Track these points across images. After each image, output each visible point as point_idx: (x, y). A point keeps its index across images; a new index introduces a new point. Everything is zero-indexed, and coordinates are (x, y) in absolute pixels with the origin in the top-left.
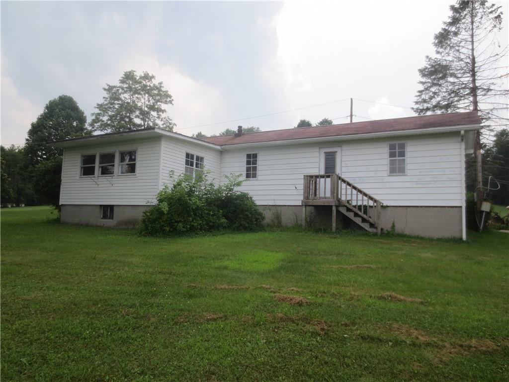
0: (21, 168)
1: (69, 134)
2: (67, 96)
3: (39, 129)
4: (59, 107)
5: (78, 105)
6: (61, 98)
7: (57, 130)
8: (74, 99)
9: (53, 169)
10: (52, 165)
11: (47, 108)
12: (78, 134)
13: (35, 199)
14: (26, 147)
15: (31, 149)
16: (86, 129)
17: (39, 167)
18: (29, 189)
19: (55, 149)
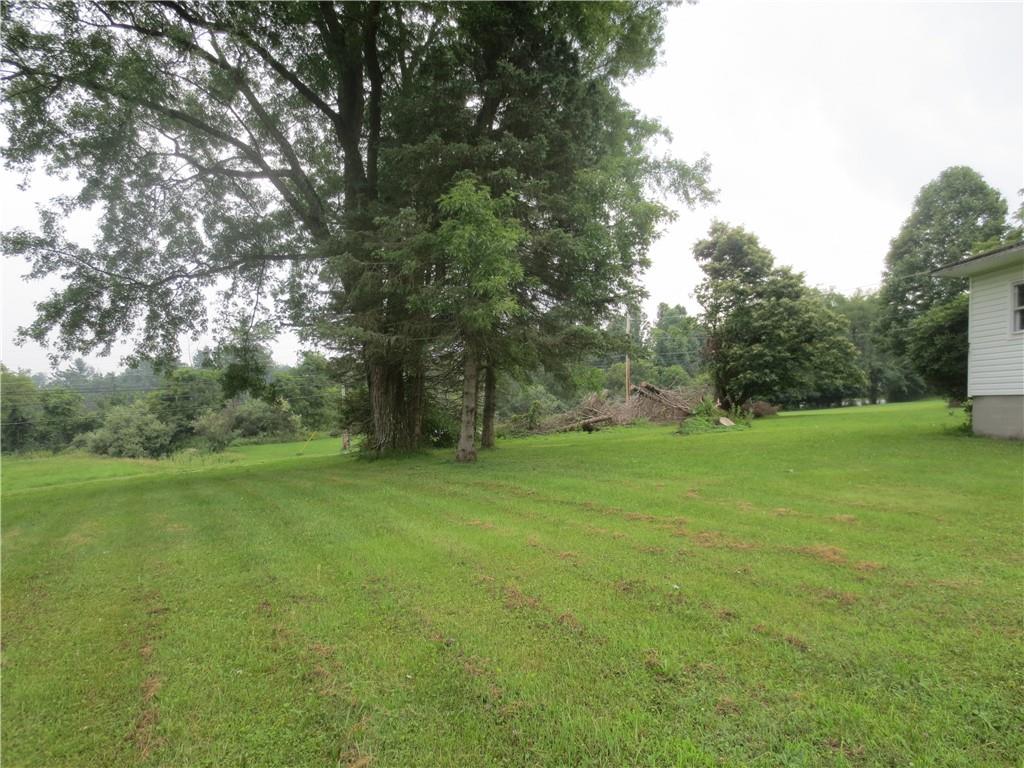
0: (877, 330)
1: (970, 247)
2: (956, 168)
3: (906, 248)
4: (942, 194)
5: (983, 179)
6: (946, 176)
7: (942, 242)
8: (975, 170)
9: (950, 323)
10: (948, 315)
11: (918, 202)
12: (989, 242)
13: (905, 389)
14: (884, 287)
15: (893, 293)
16: (1008, 227)
17: (920, 324)
18: (892, 369)
19: (942, 284)
